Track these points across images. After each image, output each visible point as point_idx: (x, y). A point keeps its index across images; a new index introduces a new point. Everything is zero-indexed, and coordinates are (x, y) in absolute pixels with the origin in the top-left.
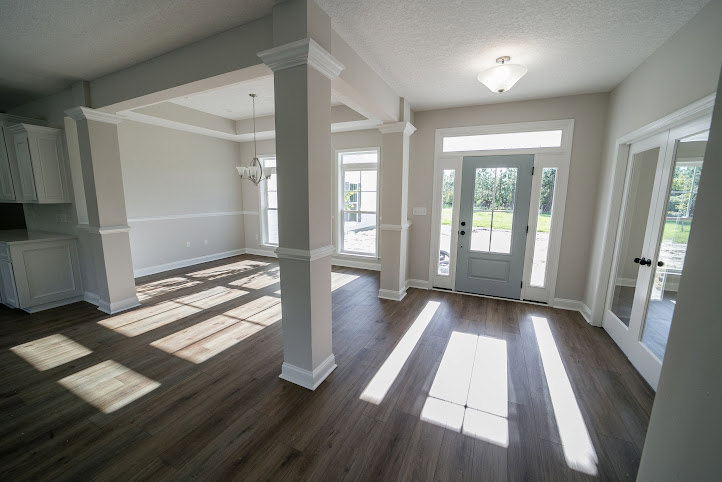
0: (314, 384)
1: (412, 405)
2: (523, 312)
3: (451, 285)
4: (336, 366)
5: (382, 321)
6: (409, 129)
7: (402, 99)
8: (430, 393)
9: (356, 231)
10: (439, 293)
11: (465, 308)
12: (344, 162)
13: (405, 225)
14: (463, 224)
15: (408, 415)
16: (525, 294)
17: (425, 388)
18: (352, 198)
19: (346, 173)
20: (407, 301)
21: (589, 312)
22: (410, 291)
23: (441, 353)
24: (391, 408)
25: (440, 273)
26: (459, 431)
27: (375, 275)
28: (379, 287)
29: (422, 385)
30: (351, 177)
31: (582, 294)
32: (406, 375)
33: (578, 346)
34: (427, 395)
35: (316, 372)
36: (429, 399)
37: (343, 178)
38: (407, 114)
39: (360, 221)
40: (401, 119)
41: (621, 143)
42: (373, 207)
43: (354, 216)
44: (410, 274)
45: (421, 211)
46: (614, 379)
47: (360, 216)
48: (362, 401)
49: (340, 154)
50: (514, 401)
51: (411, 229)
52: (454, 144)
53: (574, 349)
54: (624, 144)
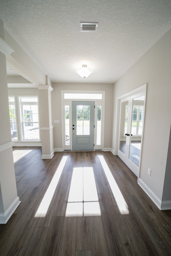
0: (5, 220)
1: (61, 211)
2: (96, 155)
3: (71, 148)
4: (20, 202)
5: (44, 170)
6: (50, 89)
7: (46, 76)
8: (69, 201)
9: (31, 130)
10: (67, 152)
11: (77, 157)
12: (22, 101)
13: (51, 127)
14: (73, 126)
15: (60, 217)
16: (95, 148)
17: (66, 199)
18: (28, 116)
19: (23, 106)
20: (55, 158)
21: (114, 151)
22: (55, 153)
23: (70, 179)
24: (51, 217)
25: (66, 144)
26: (82, 215)
27: (40, 148)
28: (42, 154)
29: (64, 198)
30: (26, 108)
31: (111, 146)
32: (57, 194)
33: (113, 163)
34: (67, 202)
35: (6, 213)
36: (68, 204)
37: (22, 108)
38: (49, 83)
39: (32, 126)
40: (47, 84)
41: (118, 99)
42: (37, 120)
43: (29, 124)
44: (55, 146)
45: (57, 121)
46: (125, 173)
47: (32, 124)
48: (36, 218)
49: (20, 98)
50: (99, 192)
51: (54, 129)
52: (68, 96)
53: (112, 165)
54: (119, 100)
